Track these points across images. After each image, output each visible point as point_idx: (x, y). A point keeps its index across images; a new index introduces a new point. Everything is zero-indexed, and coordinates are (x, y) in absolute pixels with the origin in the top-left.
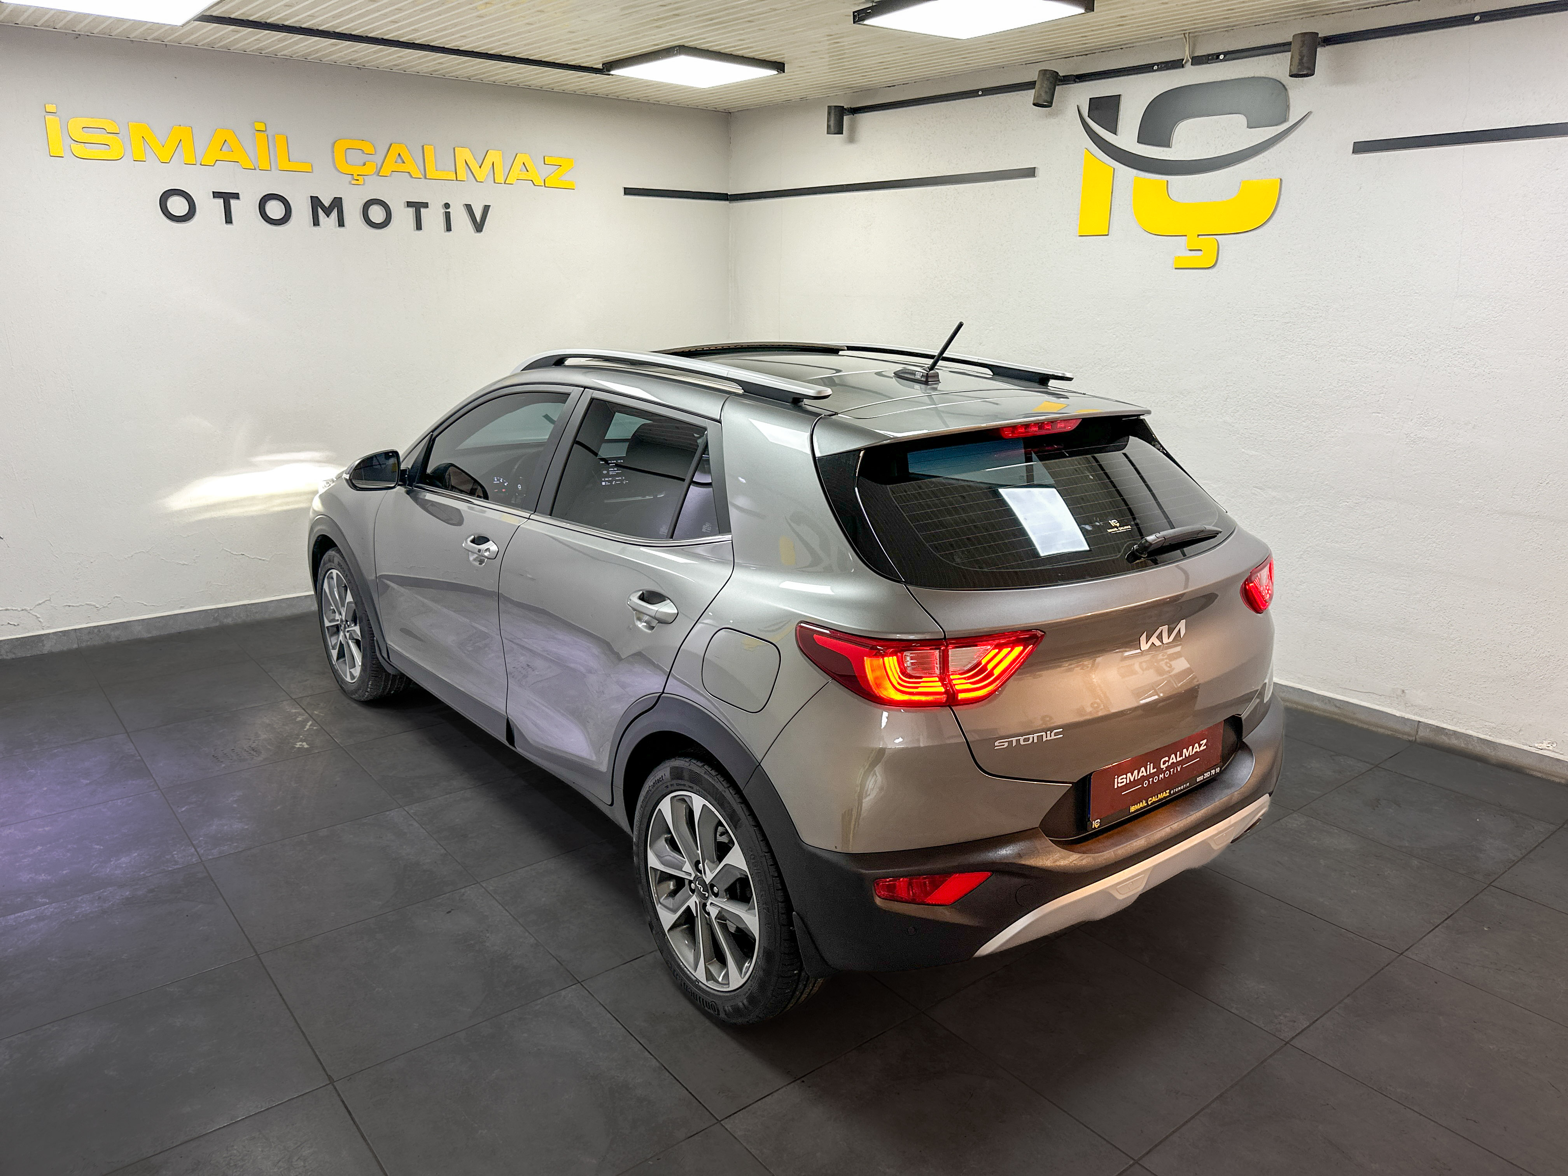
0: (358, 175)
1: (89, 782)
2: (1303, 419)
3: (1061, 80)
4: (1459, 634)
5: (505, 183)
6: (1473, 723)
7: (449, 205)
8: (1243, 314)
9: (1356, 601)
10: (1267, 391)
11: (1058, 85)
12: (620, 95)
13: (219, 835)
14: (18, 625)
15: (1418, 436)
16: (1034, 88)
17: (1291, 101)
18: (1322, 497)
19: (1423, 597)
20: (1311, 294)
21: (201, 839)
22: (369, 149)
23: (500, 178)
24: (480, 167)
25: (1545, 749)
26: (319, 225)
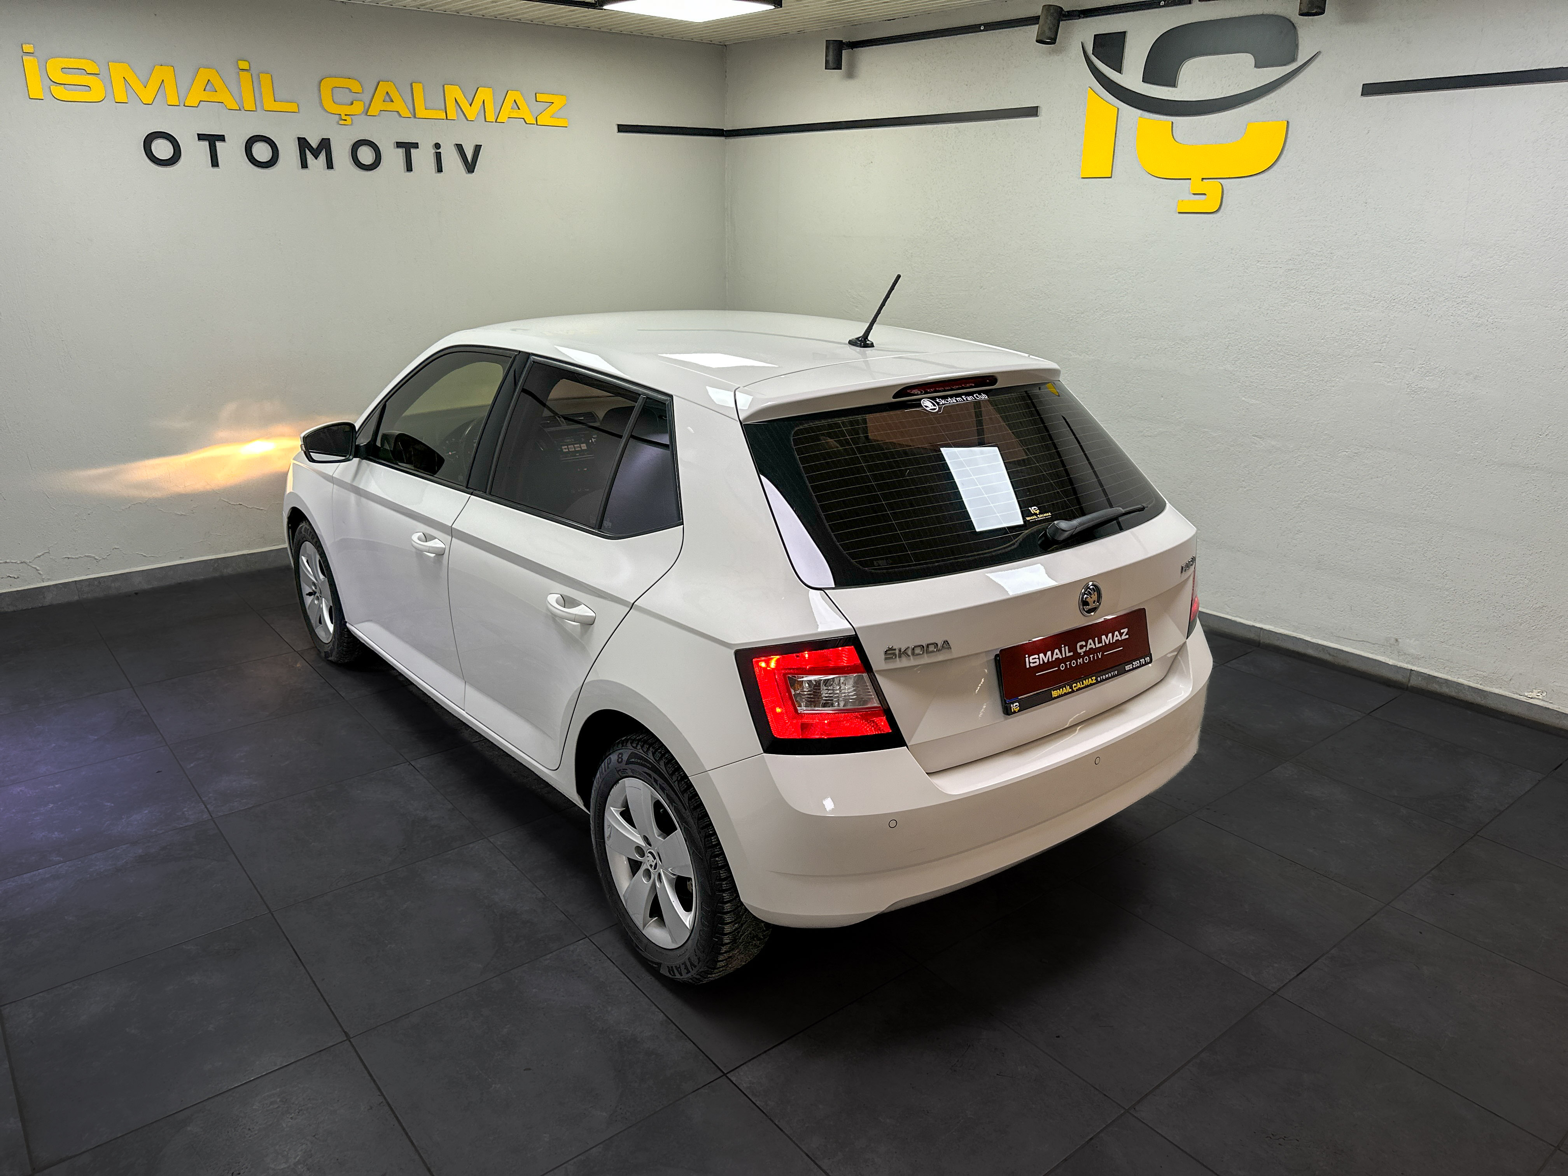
0: (346, 115)
1: (96, 737)
2: (1305, 368)
3: (1064, 16)
4: (1454, 585)
5: (496, 122)
6: (1464, 671)
7: (440, 145)
8: (1246, 261)
9: (1353, 551)
10: (1269, 340)
11: (1062, 20)
12: (613, 28)
13: (229, 792)
14: (18, 577)
15: (1419, 386)
16: (1038, 24)
17: (1300, 40)
18: (1321, 446)
19: (1420, 547)
20: (1316, 240)
21: (211, 795)
22: (355, 86)
23: (491, 117)
24: (471, 105)
25: (1535, 698)
26: (307, 168)
